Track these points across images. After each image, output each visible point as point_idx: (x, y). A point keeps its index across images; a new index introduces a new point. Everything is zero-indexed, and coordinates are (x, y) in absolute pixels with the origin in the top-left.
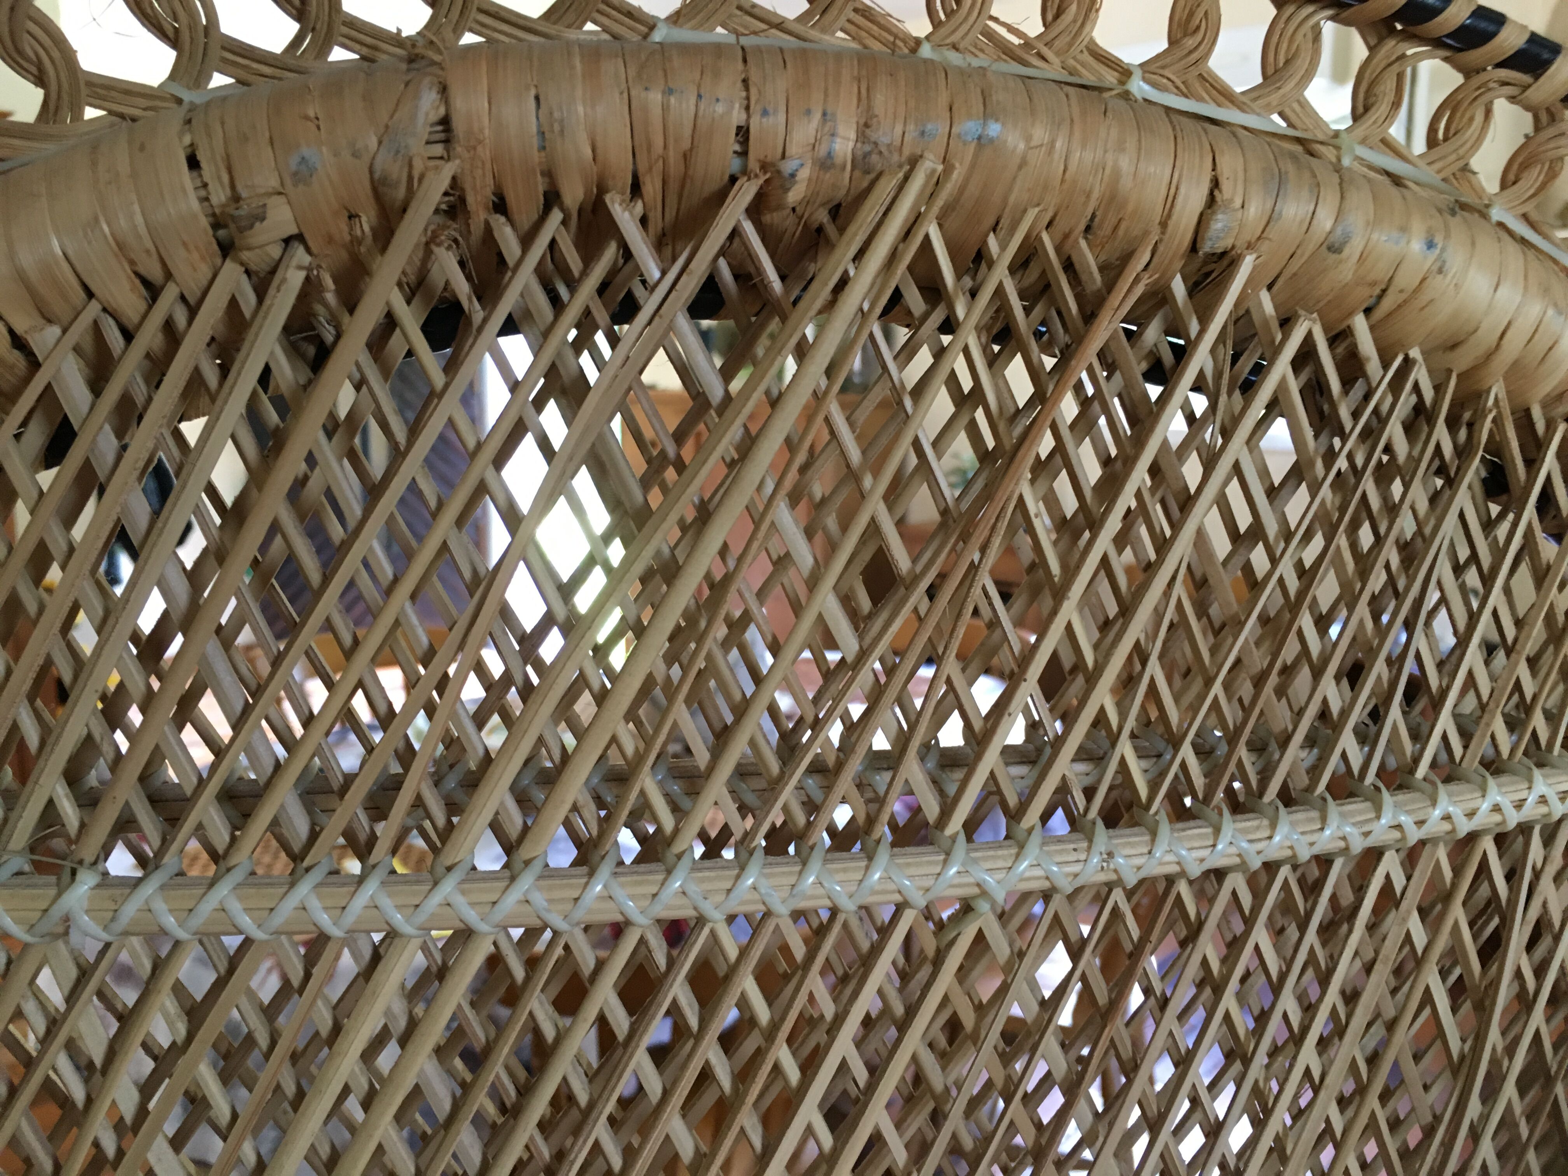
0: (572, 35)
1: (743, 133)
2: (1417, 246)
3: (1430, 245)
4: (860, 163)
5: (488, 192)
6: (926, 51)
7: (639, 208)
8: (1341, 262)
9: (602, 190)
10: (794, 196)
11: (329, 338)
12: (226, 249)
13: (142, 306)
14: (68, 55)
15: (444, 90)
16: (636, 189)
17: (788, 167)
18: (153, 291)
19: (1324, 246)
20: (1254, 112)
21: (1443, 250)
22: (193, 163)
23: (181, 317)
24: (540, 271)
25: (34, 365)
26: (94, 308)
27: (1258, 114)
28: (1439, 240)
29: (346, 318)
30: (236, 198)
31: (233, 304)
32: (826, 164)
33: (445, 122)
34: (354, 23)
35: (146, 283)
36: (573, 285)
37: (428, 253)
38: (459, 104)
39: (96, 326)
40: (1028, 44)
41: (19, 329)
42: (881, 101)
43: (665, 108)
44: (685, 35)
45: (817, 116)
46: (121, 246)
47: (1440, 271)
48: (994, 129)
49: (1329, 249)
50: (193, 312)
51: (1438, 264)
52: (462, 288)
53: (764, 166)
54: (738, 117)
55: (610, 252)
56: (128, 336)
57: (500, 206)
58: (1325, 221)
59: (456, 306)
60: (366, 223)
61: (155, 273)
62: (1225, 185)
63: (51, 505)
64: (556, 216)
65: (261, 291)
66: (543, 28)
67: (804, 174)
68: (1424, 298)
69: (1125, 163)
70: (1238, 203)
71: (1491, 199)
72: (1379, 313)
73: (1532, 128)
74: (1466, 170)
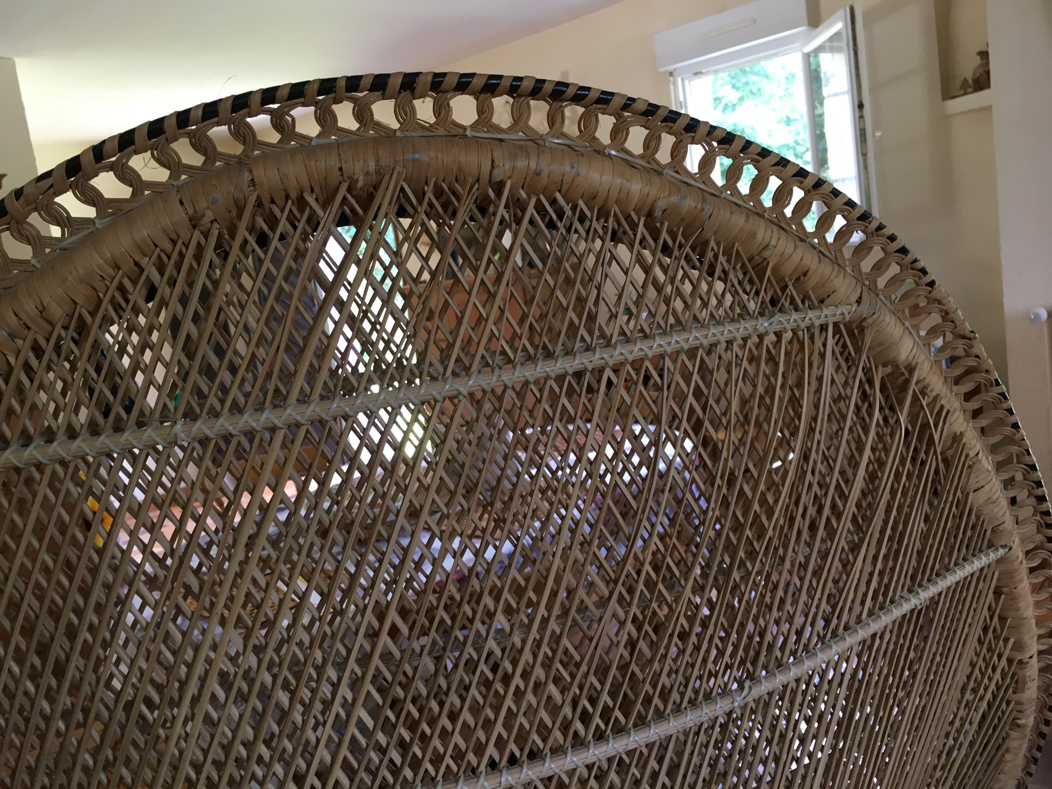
0: (288, 146)
1: (341, 169)
2: (568, 168)
3: (572, 168)
4: (378, 172)
5: (269, 199)
6: (398, 134)
7: (314, 196)
8: (541, 178)
9: (302, 192)
10: (360, 184)
11: (228, 249)
12: (194, 227)
13: (172, 247)
14: (139, 176)
15: (251, 171)
16: (312, 191)
17: (355, 177)
18: (174, 243)
19: (534, 174)
20: (511, 134)
21: (577, 168)
22: (182, 203)
23: (184, 250)
24: (288, 218)
25: (142, 270)
26: (158, 249)
27: (513, 134)
28: (575, 165)
29: (232, 243)
30: (196, 211)
31: (199, 244)
32: (367, 174)
33: (252, 180)
34: (221, 154)
35: (172, 240)
36: (299, 221)
37: (254, 219)
38: (256, 173)
39: (159, 256)
40: (431, 125)
41: (137, 260)
42: (381, 153)
43: (316, 166)
44: (322, 141)
45: (362, 161)
46: (164, 231)
47: (578, 176)
48: (417, 156)
49: (538, 174)
50: (187, 248)
51: (577, 173)
52: (265, 228)
53: (349, 178)
54: (338, 165)
55: (308, 211)
56: (169, 258)
57: (273, 202)
58: (533, 165)
59: (265, 233)
60: (234, 213)
61: (174, 237)
62: (496, 160)
63: (152, 312)
64: (290, 202)
65: (206, 238)
66: (279, 146)
67: (361, 179)
68: (575, 185)
69: (462, 159)
70: (501, 165)
71: (606, 147)
72: (563, 192)
73: (615, 121)
74: (595, 138)
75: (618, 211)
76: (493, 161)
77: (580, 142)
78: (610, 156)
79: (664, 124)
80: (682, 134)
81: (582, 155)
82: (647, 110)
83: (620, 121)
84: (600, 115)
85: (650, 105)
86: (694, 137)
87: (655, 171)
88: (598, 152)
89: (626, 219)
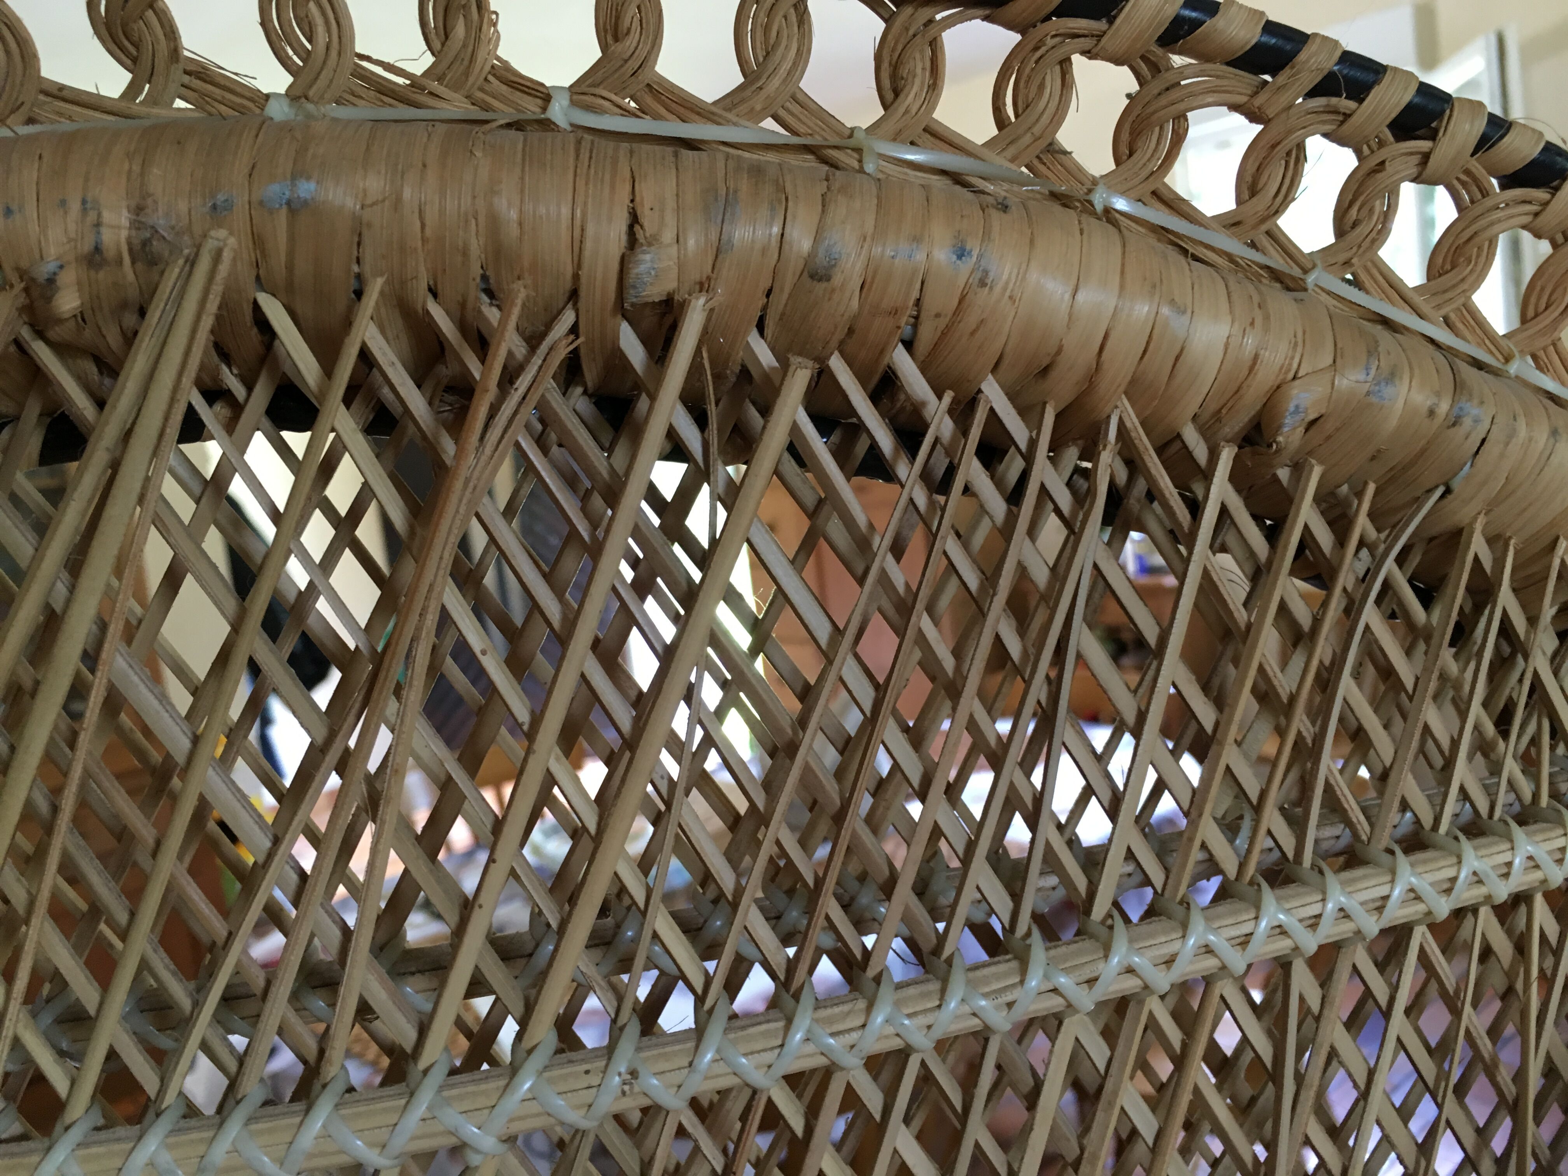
2: (942, 255)
3: (961, 253)
4: (140, 253)
8: (833, 290)
17: (44, 271)
19: (806, 274)
20: (728, 122)
21: (980, 256)
27: (735, 124)
28: (974, 246)
42: (157, 176)
45: (75, 206)
47: (982, 283)
48: (308, 189)
49: (812, 277)
51: (978, 275)
53: (21, 274)
62: (647, 216)
67: (68, 278)
68: (970, 320)
71: (1095, 182)
72: (923, 344)
73: (1133, 86)
74: (1054, 151)
75: (1133, 421)
76: (634, 219)
77: (1000, 162)
78: (1109, 215)
79: (1319, 102)
80: (1381, 144)
81: (1004, 207)
82: (1257, 47)
83: (1156, 86)
84: (1077, 59)
85: (1271, 27)
86: (1426, 157)
87: (1276, 275)
88: (1062, 199)
89: (1160, 451)
